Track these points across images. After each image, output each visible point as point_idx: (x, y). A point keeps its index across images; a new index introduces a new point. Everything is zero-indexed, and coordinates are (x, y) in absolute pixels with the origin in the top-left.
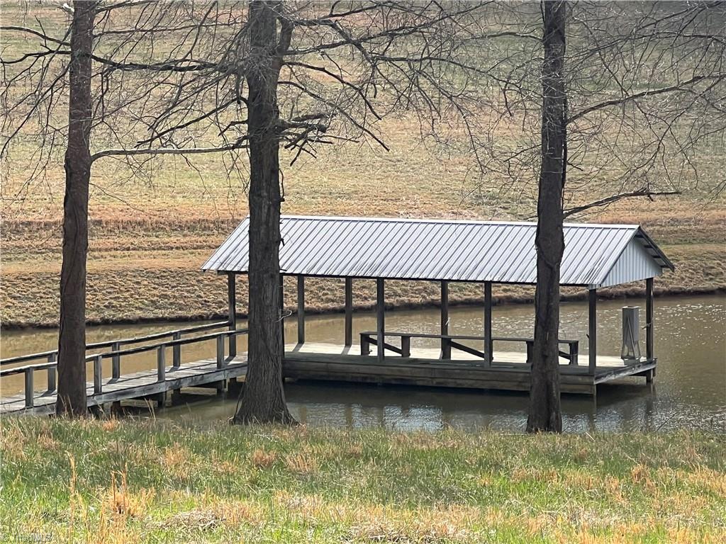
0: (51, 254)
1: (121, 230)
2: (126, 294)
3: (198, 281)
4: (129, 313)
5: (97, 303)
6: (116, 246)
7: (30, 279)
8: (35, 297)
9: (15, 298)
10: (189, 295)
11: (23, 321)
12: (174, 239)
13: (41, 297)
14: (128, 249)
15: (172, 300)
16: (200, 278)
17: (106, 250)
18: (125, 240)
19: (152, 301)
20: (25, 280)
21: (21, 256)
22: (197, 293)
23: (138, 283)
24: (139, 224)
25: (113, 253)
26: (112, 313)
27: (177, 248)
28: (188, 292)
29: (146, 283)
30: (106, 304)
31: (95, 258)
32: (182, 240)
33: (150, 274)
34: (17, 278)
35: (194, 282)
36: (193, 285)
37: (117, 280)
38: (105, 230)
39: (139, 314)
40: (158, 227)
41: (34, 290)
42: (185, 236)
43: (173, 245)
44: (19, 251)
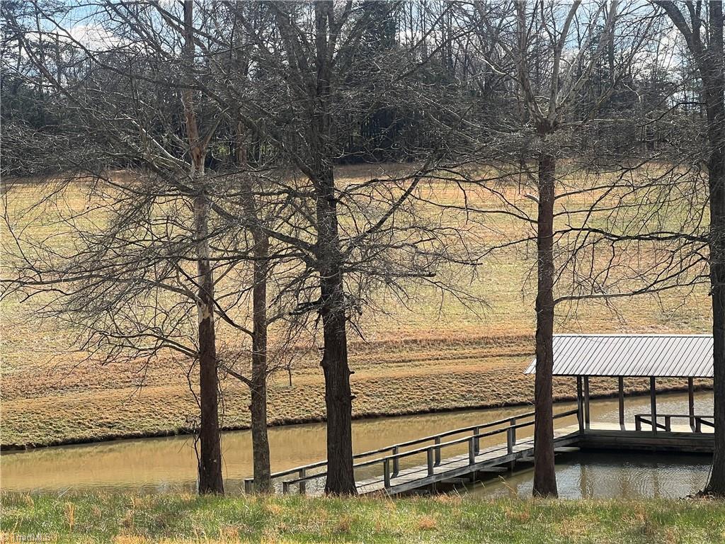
0: (386, 364)
1: (431, 346)
2: (444, 391)
3: (491, 380)
4: (447, 404)
5: (425, 398)
6: (430, 357)
7: (376, 382)
8: (382, 395)
9: (368, 396)
10: (486, 390)
11: (376, 412)
12: (468, 351)
13: (386, 395)
14: (438, 359)
15: (475, 394)
16: (492, 378)
17: (423, 360)
18: (434, 353)
19: (462, 395)
20: (373, 383)
21: (366, 366)
22: (492, 388)
23: (450, 383)
24: (442, 341)
25: (427, 362)
26: (435, 404)
27: (471, 357)
28: (486, 388)
29: (456, 382)
30: (431, 398)
31: (417, 366)
32: (473, 351)
33: (457, 376)
34: (367, 382)
35: (488, 381)
36: (488, 383)
37: (436, 381)
38: (420, 346)
39: (455, 404)
40: (455, 343)
41: (380, 390)
42: (474, 348)
43: (467, 355)
44: (364, 362)
